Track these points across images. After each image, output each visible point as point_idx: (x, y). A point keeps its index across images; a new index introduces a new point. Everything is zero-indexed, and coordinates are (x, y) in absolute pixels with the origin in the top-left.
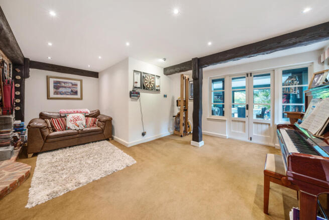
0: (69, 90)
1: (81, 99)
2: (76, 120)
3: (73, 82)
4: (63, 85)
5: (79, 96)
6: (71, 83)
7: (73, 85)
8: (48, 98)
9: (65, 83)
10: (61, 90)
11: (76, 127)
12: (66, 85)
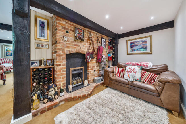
0: (141, 47)
1: (151, 53)
2: (131, 72)
3: (143, 40)
4: (136, 44)
5: (148, 51)
6: (142, 41)
7: (143, 42)
8: (128, 54)
9: (137, 42)
10: (135, 48)
11: (128, 77)
12: (138, 43)
